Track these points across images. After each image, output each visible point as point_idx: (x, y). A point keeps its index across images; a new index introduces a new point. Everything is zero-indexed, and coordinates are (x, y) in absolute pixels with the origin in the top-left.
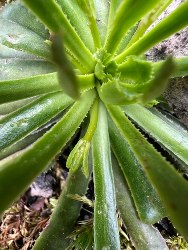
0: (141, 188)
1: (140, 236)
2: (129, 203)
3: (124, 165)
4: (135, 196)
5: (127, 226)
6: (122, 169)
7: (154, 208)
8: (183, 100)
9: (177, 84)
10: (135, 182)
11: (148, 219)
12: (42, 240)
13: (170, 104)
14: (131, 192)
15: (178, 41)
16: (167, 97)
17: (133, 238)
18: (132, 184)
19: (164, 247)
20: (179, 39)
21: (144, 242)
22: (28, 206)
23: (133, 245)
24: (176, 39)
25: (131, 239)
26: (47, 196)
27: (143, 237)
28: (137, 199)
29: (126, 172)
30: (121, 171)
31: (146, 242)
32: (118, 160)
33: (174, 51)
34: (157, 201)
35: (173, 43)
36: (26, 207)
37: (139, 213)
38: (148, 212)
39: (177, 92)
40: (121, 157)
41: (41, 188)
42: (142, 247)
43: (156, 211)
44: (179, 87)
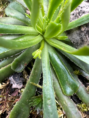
0: (63, 78)
1: (64, 102)
2: (58, 86)
3: (55, 68)
4: (61, 82)
5: (58, 98)
6: (55, 70)
7: (69, 87)
8: (77, 38)
9: (74, 33)
10: (60, 75)
11: (67, 92)
12: (17, 106)
13: (72, 42)
14: (59, 80)
15: (74, 17)
16: (71, 39)
17: (61, 103)
18: (59, 76)
19: (76, 108)
20: (74, 16)
21: (66, 105)
22: (10, 95)
23: (61, 107)
24: (73, 16)
25: (60, 104)
26: (20, 88)
27: (66, 103)
28: (62, 83)
29: (56, 71)
30: (54, 71)
31: (67, 105)
32: (53, 66)
33: (72, 20)
34: (71, 84)
35: (72, 18)
36: (9, 95)
37: (63, 90)
38: (67, 89)
39: (74, 36)
40: (54, 64)
41: (17, 84)
42: (65, 108)
43: (71, 89)
44: (75, 33)
